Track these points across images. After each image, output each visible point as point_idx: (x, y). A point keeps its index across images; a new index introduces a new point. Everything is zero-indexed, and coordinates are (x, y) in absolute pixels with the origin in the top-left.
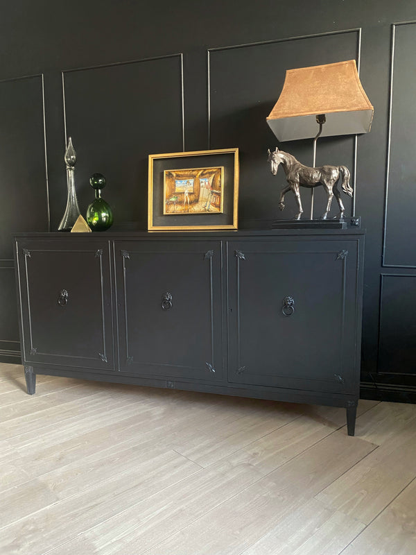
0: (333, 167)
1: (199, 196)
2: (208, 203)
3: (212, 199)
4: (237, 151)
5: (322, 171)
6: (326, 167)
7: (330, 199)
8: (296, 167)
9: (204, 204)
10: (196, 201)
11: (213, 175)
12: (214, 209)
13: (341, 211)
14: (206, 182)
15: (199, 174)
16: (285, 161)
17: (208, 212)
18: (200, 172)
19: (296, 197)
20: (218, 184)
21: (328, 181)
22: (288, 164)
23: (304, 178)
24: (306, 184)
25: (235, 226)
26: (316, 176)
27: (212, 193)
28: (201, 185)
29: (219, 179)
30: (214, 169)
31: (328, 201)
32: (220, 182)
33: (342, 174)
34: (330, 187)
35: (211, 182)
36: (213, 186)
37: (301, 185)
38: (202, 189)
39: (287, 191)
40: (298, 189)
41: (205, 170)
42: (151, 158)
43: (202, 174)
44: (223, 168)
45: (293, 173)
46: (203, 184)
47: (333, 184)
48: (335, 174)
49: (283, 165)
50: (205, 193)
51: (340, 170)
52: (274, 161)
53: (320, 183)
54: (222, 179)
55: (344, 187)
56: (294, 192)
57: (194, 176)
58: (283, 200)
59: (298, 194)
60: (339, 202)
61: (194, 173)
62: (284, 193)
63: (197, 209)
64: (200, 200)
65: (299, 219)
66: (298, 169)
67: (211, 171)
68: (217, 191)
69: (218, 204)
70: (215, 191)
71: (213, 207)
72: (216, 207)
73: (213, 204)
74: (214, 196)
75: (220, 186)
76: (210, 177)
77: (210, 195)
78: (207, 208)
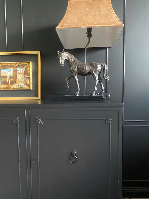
0: (98, 63)
1: (16, 79)
2: (22, 83)
3: (25, 81)
4: (39, 53)
5: (91, 65)
6: (94, 63)
7: (97, 83)
8: (76, 62)
9: (19, 84)
10: (14, 82)
11: (25, 66)
12: (26, 87)
13: (102, 90)
14: (21, 71)
15: (16, 66)
16: (68, 59)
17: (22, 89)
18: (17, 65)
19: (76, 81)
20: (28, 72)
21: (95, 72)
22: (70, 60)
23: (81, 69)
24: (81, 73)
25: (39, 97)
26: (88, 68)
27: (25, 77)
28: (18, 72)
30: (26, 63)
31: (95, 84)
32: (30, 70)
33: (103, 68)
34: (96, 76)
35: (24, 70)
37: (79, 74)
38: (18, 75)
39: (70, 77)
40: (77, 76)
41: (20, 63)
43: (18, 66)
44: (31, 62)
45: (73, 66)
46: (19, 71)
47: (98, 74)
48: (99, 67)
49: (67, 61)
50: (20, 77)
51: (102, 65)
53: (90, 73)
54: (31, 69)
55: (104, 75)
56: (75, 78)
57: (13, 67)
58: (68, 83)
59: (77, 79)
60: (101, 85)
61: (13, 65)
62: (69, 79)
63: (15, 87)
64: (17, 81)
65: (78, 95)
66: (76, 64)
67: (24, 64)
68: (28, 76)
69: (28, 84)
70: (26, 76)
71: (25, 86)
72: (27, 86)
73: (25, 84)
74: (26, 79)
75: (30, 73)
76: (23, 67)
77: (23, 78)
78: (21, 86)
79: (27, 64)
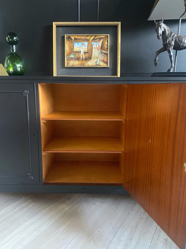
1: (91, 54)
2: (99, 60)
3: (102, 57)
4: (119, 24)
9: (95, 60)
10: (90, 58)
11: (103, 40)
12: (103, 65)
14: (96, 45)
15: (91, 39)
16: (165, 30)
17: (98, 66)
18: (93, 38)
19: (171, 56)
20: (106, 47)
27: (102, 53)
28: (93, 46)
29: (106, 43)
30: (103, 36)
32: (107, 45)
35: (100, 45)
36: (102, 48)
38: (94, 49)
41: (96, 36)
42: (54, 24)
43: (94, 39)
44: (109, 35)
46: (95, 46)
50: (96, 53)
52: (161, 27)
54: (108, 43)
57: (88, 40)
59: (172, 54)
61: (88, 38)
62: (159, 54)
63: (90, 63)
64: (92, 57)
65: (172, 71)
67: (101, 37)
68: (105, 52)
69: (106, 60)
70: (103, 51)
71: (102, 63)
72: (104, 63)
73: (102, 60)
74: (103, 55)
75: (107, 48)
76: (100, 41)
77: (100, 54)
78: (98, 63)
79: (104, 38)
